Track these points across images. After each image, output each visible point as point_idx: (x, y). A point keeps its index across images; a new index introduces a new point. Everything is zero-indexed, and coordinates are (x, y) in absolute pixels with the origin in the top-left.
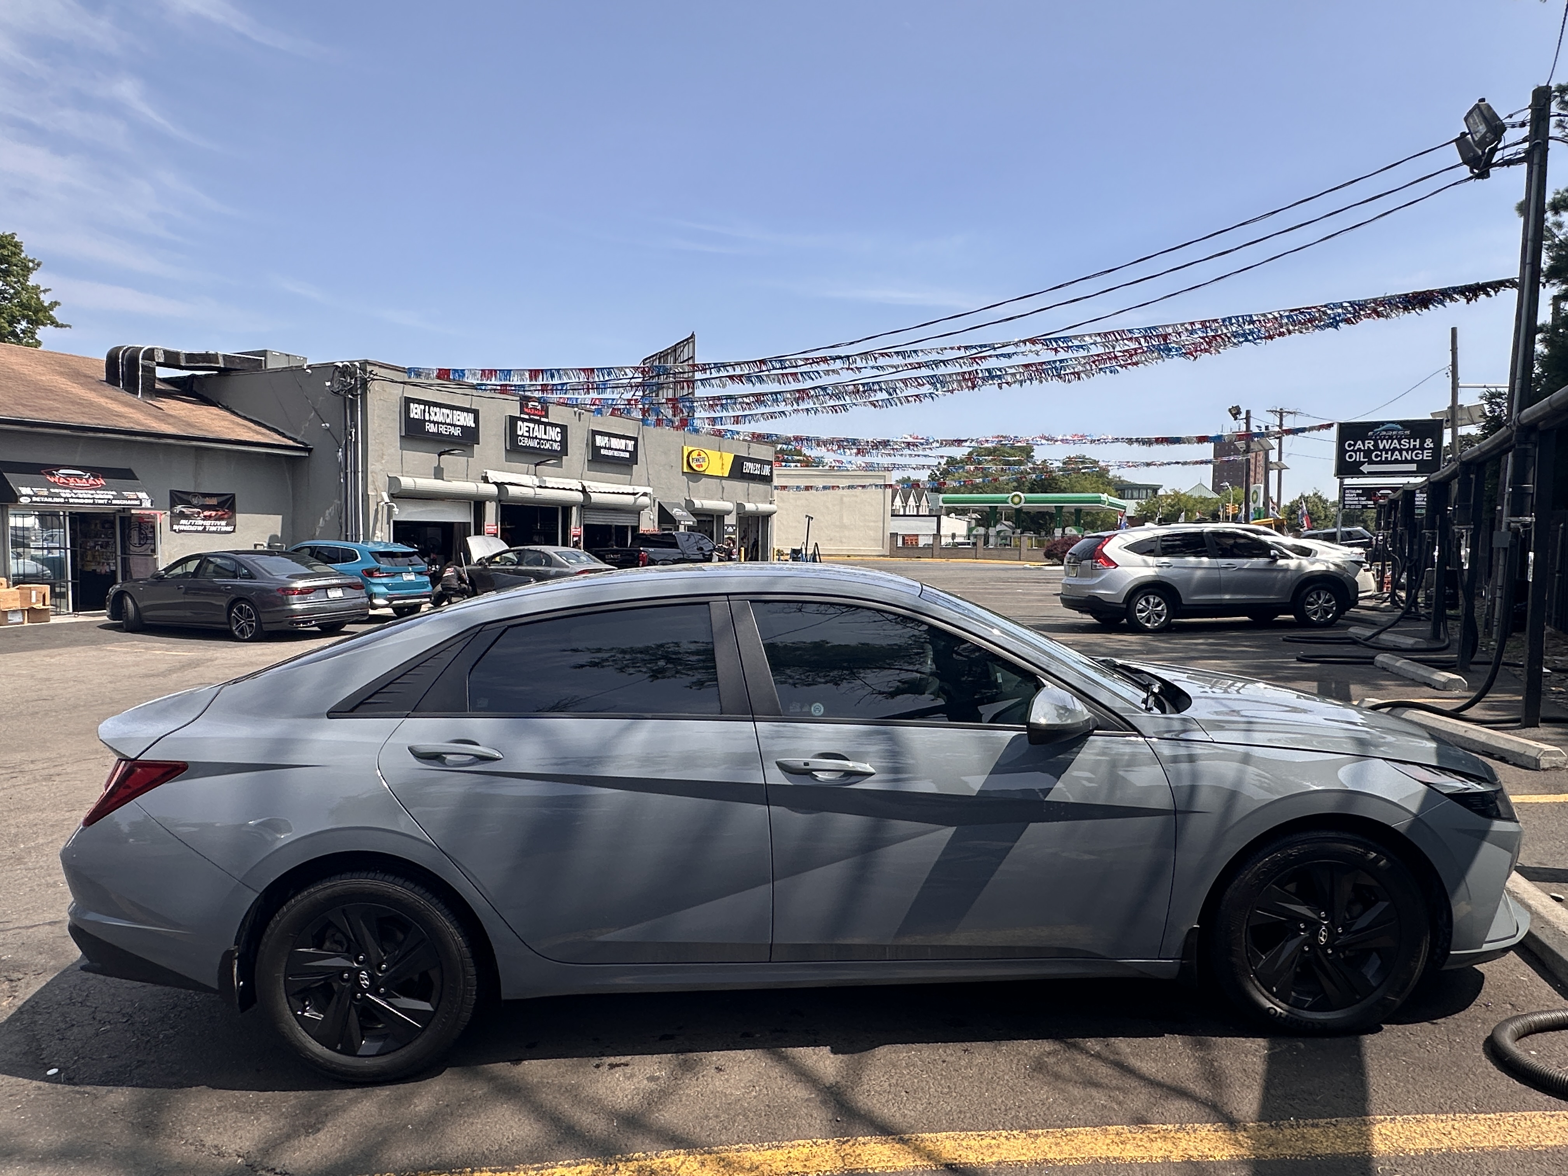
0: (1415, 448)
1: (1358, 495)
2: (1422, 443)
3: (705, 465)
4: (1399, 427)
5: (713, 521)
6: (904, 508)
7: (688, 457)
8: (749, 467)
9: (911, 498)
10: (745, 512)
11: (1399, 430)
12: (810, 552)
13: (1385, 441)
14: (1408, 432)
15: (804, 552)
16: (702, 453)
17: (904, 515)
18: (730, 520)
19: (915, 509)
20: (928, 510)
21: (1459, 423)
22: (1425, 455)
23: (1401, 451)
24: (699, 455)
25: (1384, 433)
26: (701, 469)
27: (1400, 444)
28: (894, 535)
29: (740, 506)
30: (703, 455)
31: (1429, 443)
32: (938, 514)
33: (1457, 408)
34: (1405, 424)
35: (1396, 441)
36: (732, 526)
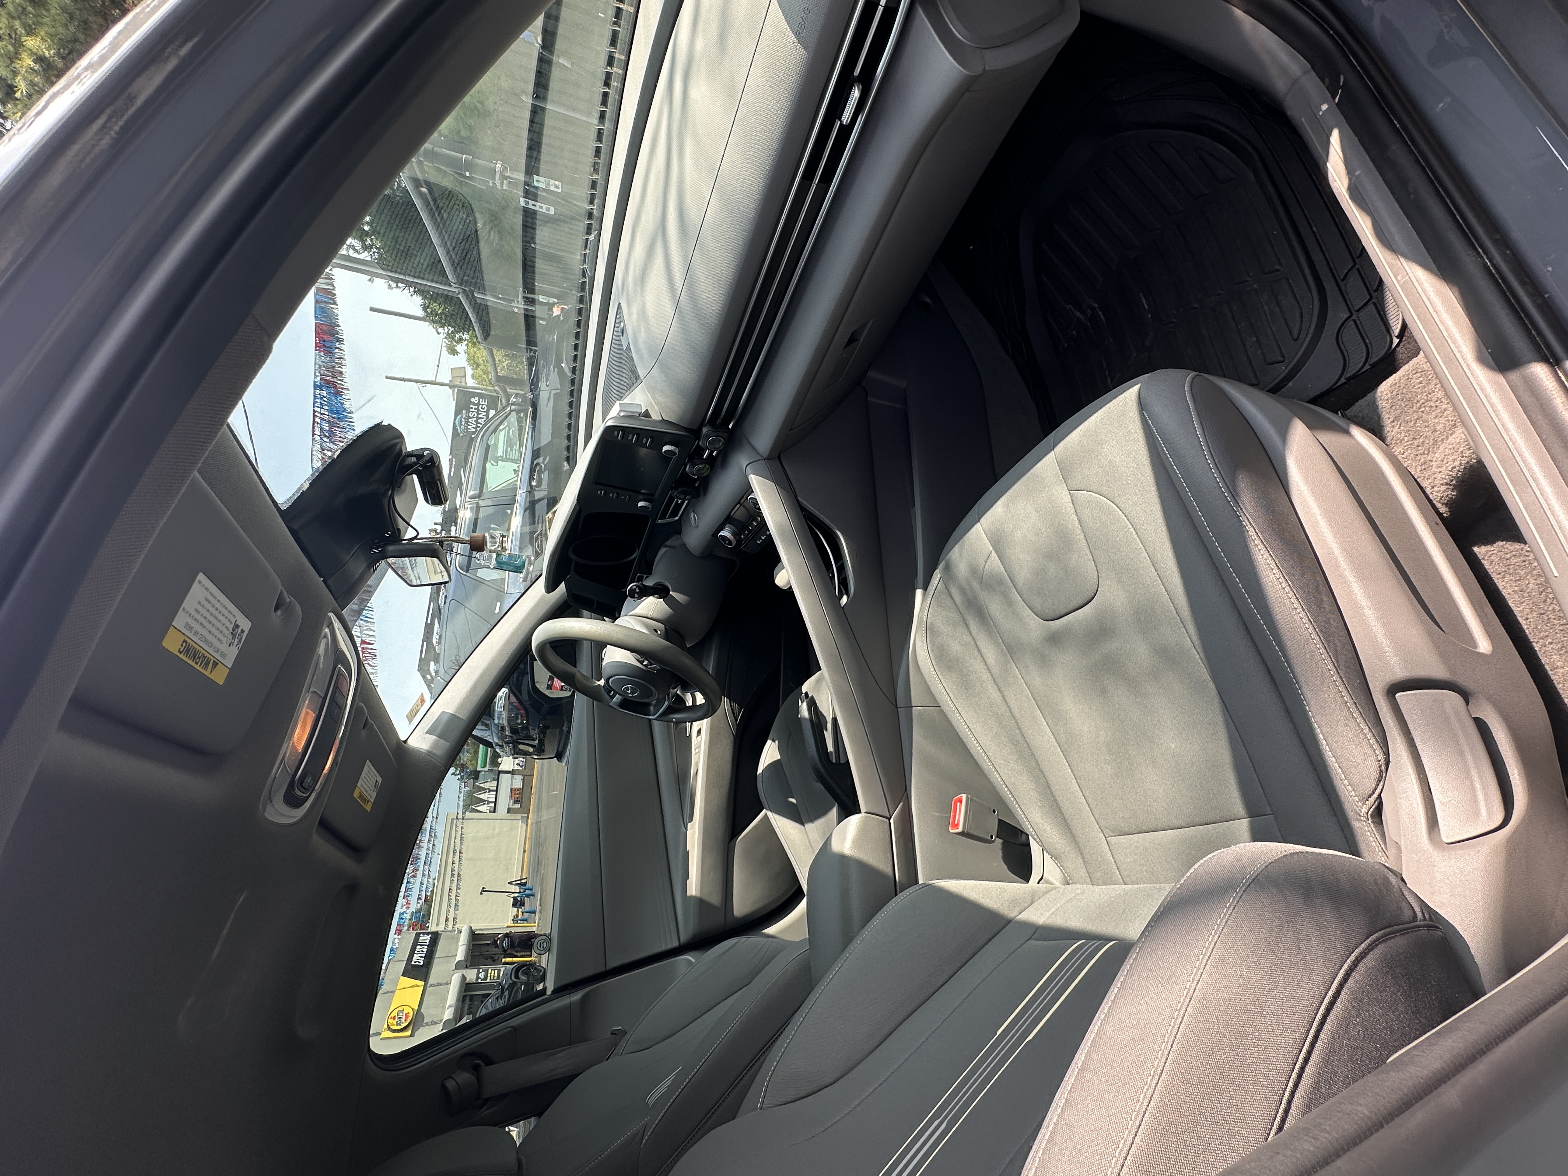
0: (478, 409)
1: (511, 450)
2: (474, 404)
3: (407, 1010)
4: (459, 417)
5: (472, 996)
6: (489, 802)
7: (394, 1031)
8: (418, 959)
9: (481, 796)
10: (466, 960)
11: (462, 417)
12: (517, 889)
13: (469, 427)
14: (464, 412)
15: (516, 895)
16: (392, 1015)
17: (495, 802)
18: (471, 975)
19: (491, 793)
20: (493, 782)
21: (463, 384)
22: (483, 403)
23: (478, 418)
24: (394, 1018)
25: (462, 427)
26: (411, 1015)
27: (473, 417)
28: (509, 810)
29: (458, 966)
30: (395, 1014)
31: (475, 400)
32: (497, 772)
33: (451, 384)
34: (457, 412)
35: (470, 420)
36: (479, 973)
